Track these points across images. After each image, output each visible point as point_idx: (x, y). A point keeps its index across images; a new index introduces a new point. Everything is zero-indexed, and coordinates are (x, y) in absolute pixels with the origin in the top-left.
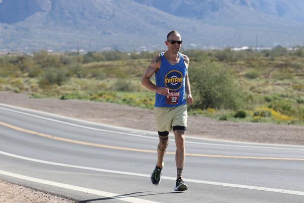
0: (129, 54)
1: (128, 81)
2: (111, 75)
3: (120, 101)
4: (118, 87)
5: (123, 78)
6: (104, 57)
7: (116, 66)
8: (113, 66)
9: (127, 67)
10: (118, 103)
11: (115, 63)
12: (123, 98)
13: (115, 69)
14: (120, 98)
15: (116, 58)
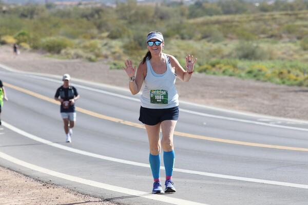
0: (257, 5)
1: (255, 45)
2: (230, 35)
3: (243, 74)
4: (241, 53)
5: (248, 39)
6: (219, 9)
7: (238, 22)
8: (232, 22)
9: (254, 24)
10: (240, 76)
11: (237, 17)
12: (248, 69)
13: (237, 26)
14: (243, 69)
15: (238, 11)
